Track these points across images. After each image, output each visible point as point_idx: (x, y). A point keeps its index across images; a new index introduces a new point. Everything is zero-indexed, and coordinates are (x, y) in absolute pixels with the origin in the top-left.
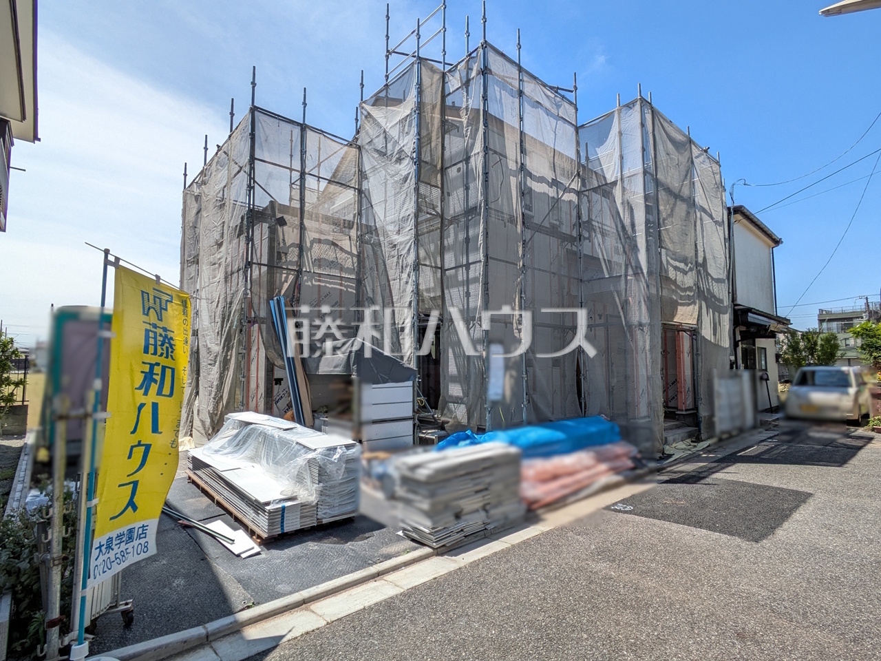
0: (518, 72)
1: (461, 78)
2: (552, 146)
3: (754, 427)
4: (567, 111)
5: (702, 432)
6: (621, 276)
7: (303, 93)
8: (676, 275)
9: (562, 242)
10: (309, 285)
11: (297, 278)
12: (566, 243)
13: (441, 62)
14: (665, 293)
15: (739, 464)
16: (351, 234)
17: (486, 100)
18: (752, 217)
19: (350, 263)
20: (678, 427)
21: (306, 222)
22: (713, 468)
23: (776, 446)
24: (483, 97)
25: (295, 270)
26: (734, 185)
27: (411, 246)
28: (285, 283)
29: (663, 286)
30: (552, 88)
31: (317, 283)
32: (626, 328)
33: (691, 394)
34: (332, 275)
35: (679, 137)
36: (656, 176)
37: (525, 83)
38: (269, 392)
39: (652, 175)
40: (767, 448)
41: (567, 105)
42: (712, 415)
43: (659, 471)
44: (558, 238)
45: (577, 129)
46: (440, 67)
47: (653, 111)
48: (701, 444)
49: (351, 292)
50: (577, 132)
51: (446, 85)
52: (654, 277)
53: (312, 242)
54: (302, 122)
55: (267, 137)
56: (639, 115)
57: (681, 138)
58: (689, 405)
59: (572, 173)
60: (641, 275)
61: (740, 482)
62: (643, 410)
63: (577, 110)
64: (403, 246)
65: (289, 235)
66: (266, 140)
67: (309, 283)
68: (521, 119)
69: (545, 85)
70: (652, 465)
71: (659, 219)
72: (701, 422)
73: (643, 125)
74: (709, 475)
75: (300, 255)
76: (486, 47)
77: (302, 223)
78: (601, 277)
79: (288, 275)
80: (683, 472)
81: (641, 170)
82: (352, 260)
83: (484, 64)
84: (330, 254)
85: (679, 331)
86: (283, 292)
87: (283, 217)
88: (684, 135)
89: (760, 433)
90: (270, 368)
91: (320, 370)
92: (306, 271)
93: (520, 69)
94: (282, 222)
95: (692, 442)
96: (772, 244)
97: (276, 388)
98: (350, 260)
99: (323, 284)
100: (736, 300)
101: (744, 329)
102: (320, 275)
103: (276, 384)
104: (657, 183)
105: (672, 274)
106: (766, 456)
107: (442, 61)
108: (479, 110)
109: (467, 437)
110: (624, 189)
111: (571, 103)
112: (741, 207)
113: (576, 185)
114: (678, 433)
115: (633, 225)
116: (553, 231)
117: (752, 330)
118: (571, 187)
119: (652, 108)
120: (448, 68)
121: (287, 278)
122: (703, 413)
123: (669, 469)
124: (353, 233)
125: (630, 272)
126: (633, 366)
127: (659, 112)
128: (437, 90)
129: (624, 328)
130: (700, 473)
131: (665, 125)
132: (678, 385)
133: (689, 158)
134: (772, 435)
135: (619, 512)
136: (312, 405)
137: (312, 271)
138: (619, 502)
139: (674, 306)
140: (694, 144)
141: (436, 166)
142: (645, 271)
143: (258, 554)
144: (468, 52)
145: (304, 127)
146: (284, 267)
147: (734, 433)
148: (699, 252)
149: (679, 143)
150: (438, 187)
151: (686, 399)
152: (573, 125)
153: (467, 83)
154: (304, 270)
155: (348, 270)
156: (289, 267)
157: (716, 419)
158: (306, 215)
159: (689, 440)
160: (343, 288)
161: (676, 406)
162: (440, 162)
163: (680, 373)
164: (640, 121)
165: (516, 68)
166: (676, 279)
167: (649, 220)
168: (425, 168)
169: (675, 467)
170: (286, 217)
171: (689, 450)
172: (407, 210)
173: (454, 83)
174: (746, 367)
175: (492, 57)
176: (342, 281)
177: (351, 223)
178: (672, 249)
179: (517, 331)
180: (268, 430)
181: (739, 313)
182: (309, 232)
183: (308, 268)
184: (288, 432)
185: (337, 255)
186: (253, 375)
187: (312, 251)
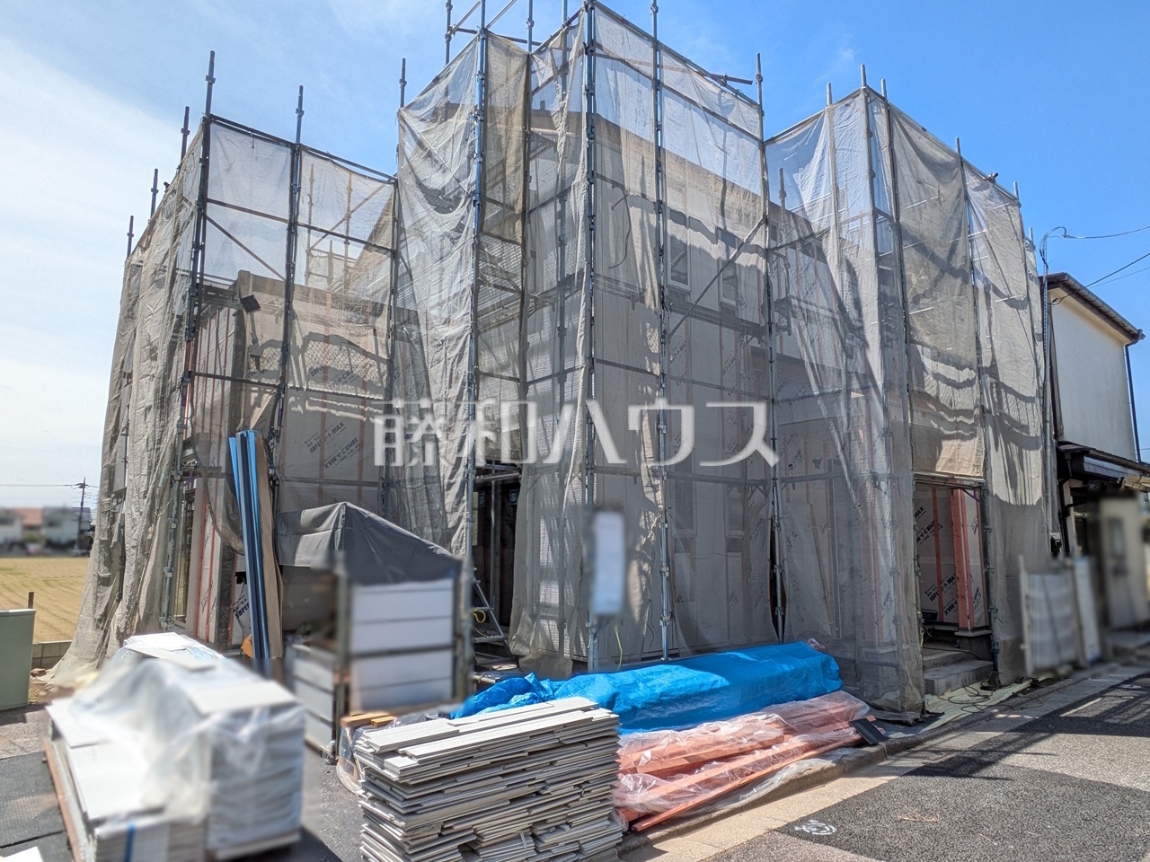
0: (652, 50)
1: (553, 60)
2: (720, 173)
3: (1100, 661)
4: (744, 115)
5: (1000, 670)
6: (839, 392)
7: (298, 95)
8: (938, 388)
9: (742, 335)
10: (298, 412)
11: (277, 398)
12: (749, 337)
13: (525, 42)
14: (919, 420)
15: (1061, 735)
16: (377, 325)
17: (593, 94)
18: (1083, 292)
19: (373, 372)
20: (958, 661)
21: (297, 306)
22: (1010, 743)
23: (1136, 698)
24: (587, 90)
25: (274, 386)
26: (1046, 237)
27: (465, 342)
28: (257, 409)
29: (914, 407)
30: (715, 77)
31: (314, 408)
32: (849, 485)
33: (981, 599)
35: (940, 156)
36: (898, 219)
37: (665, 70)
38: (225, 597)
39: (890, 218)
40: (1120, 701)
41: (744, 107)
42: (1020, 640)
43: (906, 748)
44: (735, 329)
45: (763, 145)
46: (525, 48)
47: (888, 112)
48: (999, 692)
50: (763, 151)
51: (533, 75)
52: (897, 393)
53: (307, 340)
54: (294, 142)
55: (231, 165)
56: (864, 117)
57: (943, 157)
58: (979, 620)
59: (754, 218)
60: (872, 390)
61: (1056, 774)
62: (887, 631)
63: (762, 114)
64: (454, 342)
65: (266, 325)
66: (228, 170)
67: (299, 408)
68: (658, 127)
69: (702, 73)
70: (897, 735)
71: (904, 293)
72: (998, 651)
73: (870, 134)
74: (1001, 758)
75: (285, 360)
76: (592, 8)
77: (288, 306)
78: (807, 394)
79: (261, 394)
80: (953, 751)
81: (869, 209)
82: (379, 369)
83: (590, 36)
84: (339, 360)
85: (953, 489)
86: (253, 423)
87: (252, 296)
88: (950, 152)
89: (1112, 670)
90: (229, 556)
91: (297, 560)
92: (294, 388)
93: (657, 46)
94: (251, 305)
95: (983, 688)
96: (1126, 340)
97: (237, 588)
98: (374, 368)
99: (324, 410)
100: (1062, 434)
101: (1078, 484)
102: (324, 395)
103: (238, 582)
104: (900, 232)
105: (930, 387)
106: (1115, 720)
107: (527, 39)
108: (580, 114)
109: (528, 688)
110: (841, 241)
111: (751, 103)
112: (1064, 275)
113: (761, 240)
114: (957, 671)
115: (857, 304)
116: (726, 317)
117: (1092, 486)
118: (754, 242)
119: (887, 106)
120: (535, 48)
121: (259, 399)
122: (1002, 635)
123: (929, 743)
124: (382, 323)
125: (855, 384)
126: (868, 550)
127: (900, 113)
128: (516, 85)
129: (846, 484)
130: (983, 752)
131: (914, 134)
132: (958, 584)
133: (960, 191)
134: (1132, 676)
135: (807, 839)
136: (284, 622)
137: (305, 387)
138: (814, 816)
139: (935, 441)
140: (971, 168)
141: (512, 208)
142: (880, 383)
144: (565, 19)
145: (297, 150)
146: (253, 380)
147: (1063, 671)
148: (983, 351)
149: (941, 165)
150: (518, 244)
151: (972, 609)
152: (756, 139)
153: (563, 70)
154: (290, 385)
155: (368, 386)
156: (264, 381)
157: (1026, 647)
158: (296, 294)
159: (977, 686)
161: (956, 622)
162: (520, 201)
163: (960, 561)
164: (864, 127)
165: (650, 43)
166: (937, 397)
167: (885, 295)
168: (492, 212)
169: (942, 739)
170: (257, 295)
171: (974, 704)
172: (461, 281)
173: (544, 70)
174: (1086, 551)
175: (603, 23)
177: (378, 306)
178: (929, 343)
179: (651, 489)
181: (1068, 456)
182: (301, 322)
183: (297, 382)
184: (196, 676)
185: (353, 361)
186: (207, 566)
187: (306, 354)
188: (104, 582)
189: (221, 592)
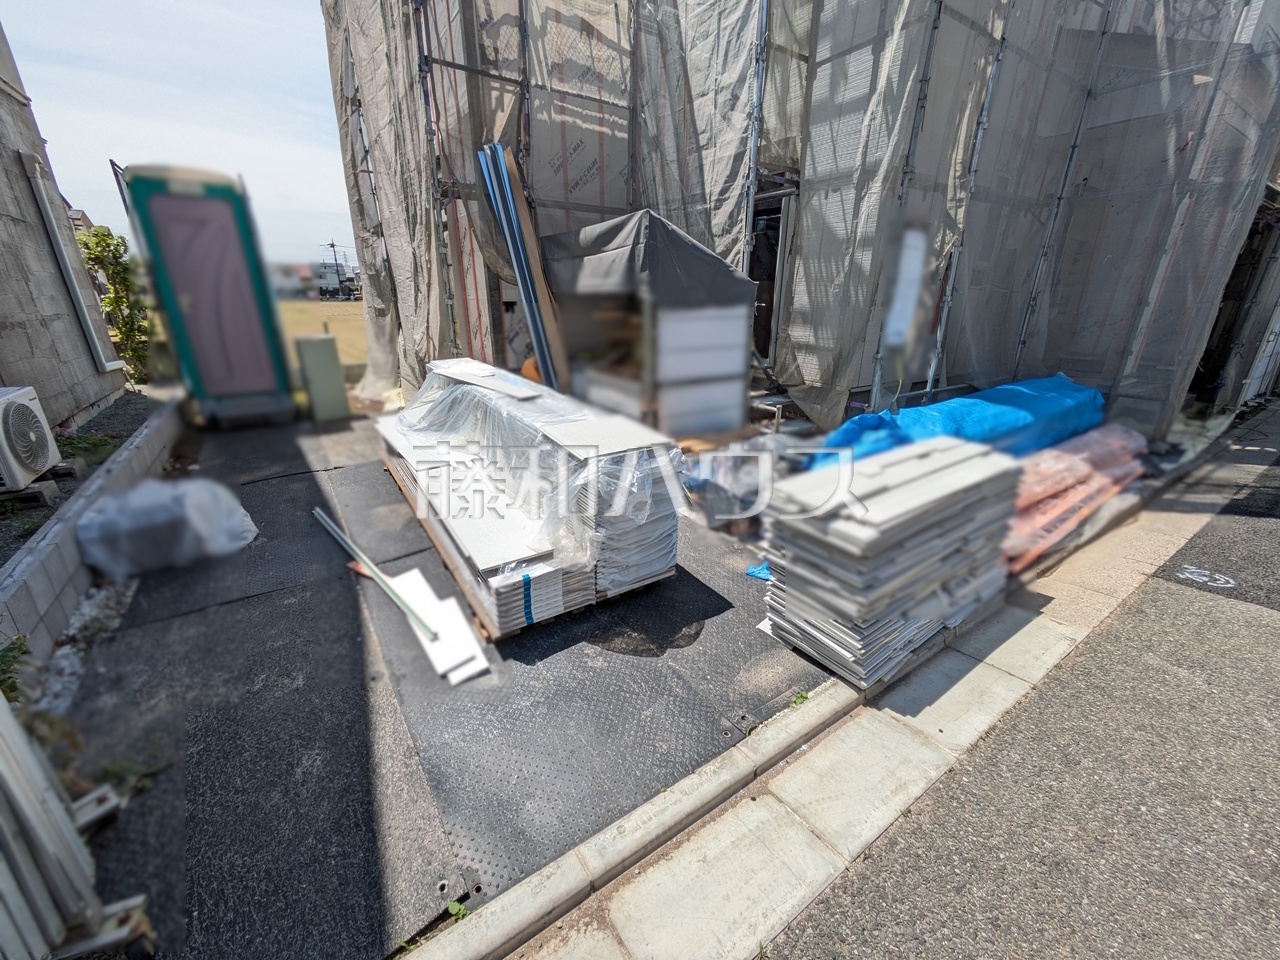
5: (1217, 403)
10: (544, 120)
11: (521, 101)
19: (615, 68)
25: (516, 82)
28: (500, 114)
31: (558, 118)
34: (587, 98)
38: (497, 326)
49: (623, 139)
53: (545, 18)
67: (545, 115)
72: (1222, 385)
75: (523, 49)
79: (502, 91)
82: (622, 64)
84: (581, 50)
86: (498, 133)
90: (494, 283)
91: (580, 285)
92: (537, 86)
97: (507, 317)
98: (617, 63)
99: (570, 119)
102: (563, 95)
103: (507, 310)
121: (500, 100)
122: (1233, 371)
137: (548, 86)
143: (485, 672)
146: (493, 73)
154: (533, 82)
155: (612, 87)
156: (504, 74)
160: (605, 130)
176: (601, 111)
179: (954, 203)
180: (490, 399)
183: (539, 78)
184: (527, 405)
185: (594, 52)
186: (471, 296)
187: (546, 39)
188: (381, 313)
189: (493, 320)
